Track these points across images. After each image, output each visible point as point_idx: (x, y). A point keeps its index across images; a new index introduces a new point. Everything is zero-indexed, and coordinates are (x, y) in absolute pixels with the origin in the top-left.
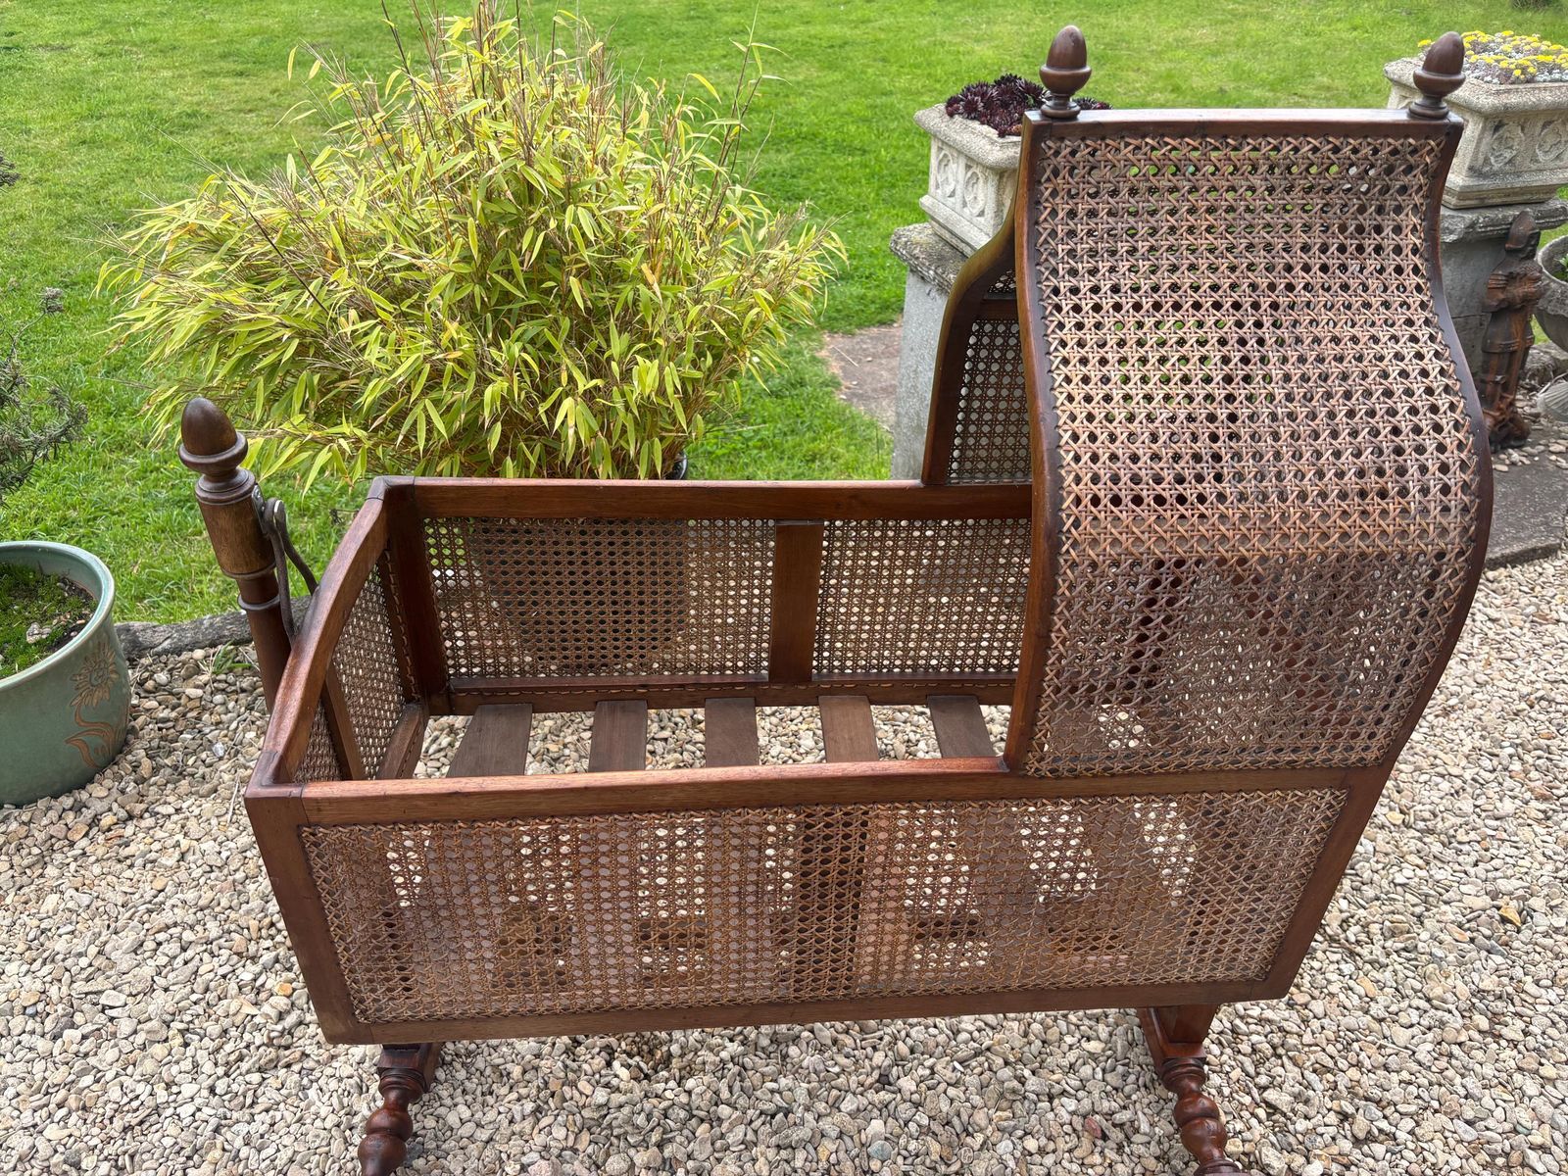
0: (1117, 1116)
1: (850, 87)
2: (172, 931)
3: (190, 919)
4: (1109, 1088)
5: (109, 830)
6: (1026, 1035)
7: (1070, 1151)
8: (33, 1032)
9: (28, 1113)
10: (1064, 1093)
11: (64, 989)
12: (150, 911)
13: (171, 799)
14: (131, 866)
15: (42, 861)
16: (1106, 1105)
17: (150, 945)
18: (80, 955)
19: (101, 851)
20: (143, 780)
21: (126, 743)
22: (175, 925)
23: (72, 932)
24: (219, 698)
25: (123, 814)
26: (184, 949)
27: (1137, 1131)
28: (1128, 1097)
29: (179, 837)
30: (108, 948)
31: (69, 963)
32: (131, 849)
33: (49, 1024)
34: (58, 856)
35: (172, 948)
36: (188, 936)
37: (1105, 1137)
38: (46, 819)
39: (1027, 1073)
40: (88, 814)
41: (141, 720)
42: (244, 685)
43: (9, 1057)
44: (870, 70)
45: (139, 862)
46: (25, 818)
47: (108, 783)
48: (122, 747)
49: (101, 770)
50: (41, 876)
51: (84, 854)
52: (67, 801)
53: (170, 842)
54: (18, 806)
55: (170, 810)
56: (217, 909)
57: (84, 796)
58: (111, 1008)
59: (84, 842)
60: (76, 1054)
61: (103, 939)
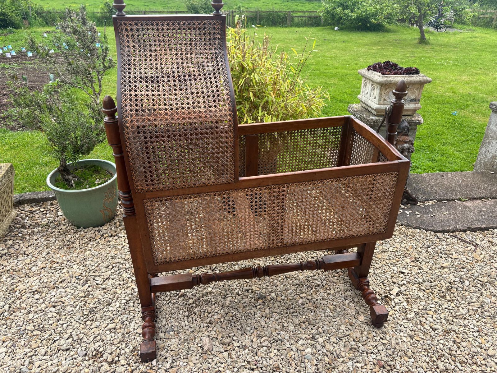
0: (389, 362)
1: (347, 86)
3: (122, 262)
4: (387, 354)
5: (106, 238)
6: (362, 334)
7: (372, 369)
8: (77, 283)
9: (73, 302)
10: (372, 353)
11: (87, 273)
12: (112, 258)
13: (123, 233)
14: (110, 247)
15: (87, 243)
16: (386, 359)
17: (111, 267)
18: (93, 266)
19: (103, 242)
20: (117, 227)
21: (114, 218)
22: (118, 263)
23: (92, 260)
25: (110, 234)
26: (119, 270)
27: (395, 368)
28: (394, 358)
29: (123, 242)
30: (100, 265)
31: (90, 267)
32: (111, 243)
33: (82, 281)
34: (92, 243)
35: (116, 269)
36: (121, 266)
37: (384, 368)
38: (91, 232)
39: (360, 345)
40: (101, 233)
41: (118, 213)
43: (69, 288)
44: (354, 82)
45: (112, 246)
46: (86, 231)
47: (108, 226)
48: (113, 218)
49: (107, 223)
50: (87, 246)
51: (98, 243)
52: (97, 229)
53: (121, 243)
54: (84, 228)
55: (122, 236)
57: (101, 228)
58: (97, 281)
59: (99, 240)
61: (99, 263)
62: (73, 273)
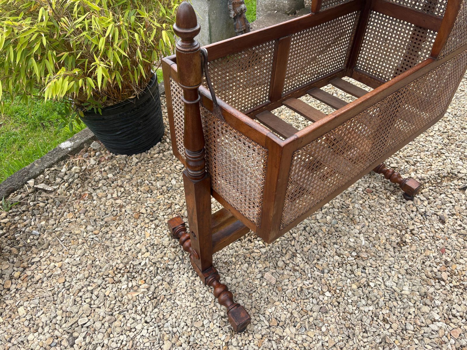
0: (370, 186)
2: (82, 290)
3: (86, 283)
4: (364, 182)
5: (20, 277)
7: (369, 198)
10: (357, 188)
11: (60, 330)
12: (67, 290)
13: (34, 256)
14: (43, 282)
16: (366, 185)
17: (78, 299)
18: (55, 317)
19: (24, 285)
20: (17, 255)
22: (83, 288)
23: (43, 313)
24: (17, 218)
25: (20, 269)
26: (93, 293)
27: (376, 187)
28: (369, 181)
29: (53, 264)
30: (64, 308)
31: (54, 321)
32: (37, 278)
33: (65, 343)
36: (90, 288)
37: (372, 192)
40: (6, 276)
42: (24, 209)
50: (7, 305)
51: (17, 290)
53: (51, 267)
55: (38, 259)
56: (93, 275)
59: (14, 286)
60: (86, 345)
62: (41, 344)
